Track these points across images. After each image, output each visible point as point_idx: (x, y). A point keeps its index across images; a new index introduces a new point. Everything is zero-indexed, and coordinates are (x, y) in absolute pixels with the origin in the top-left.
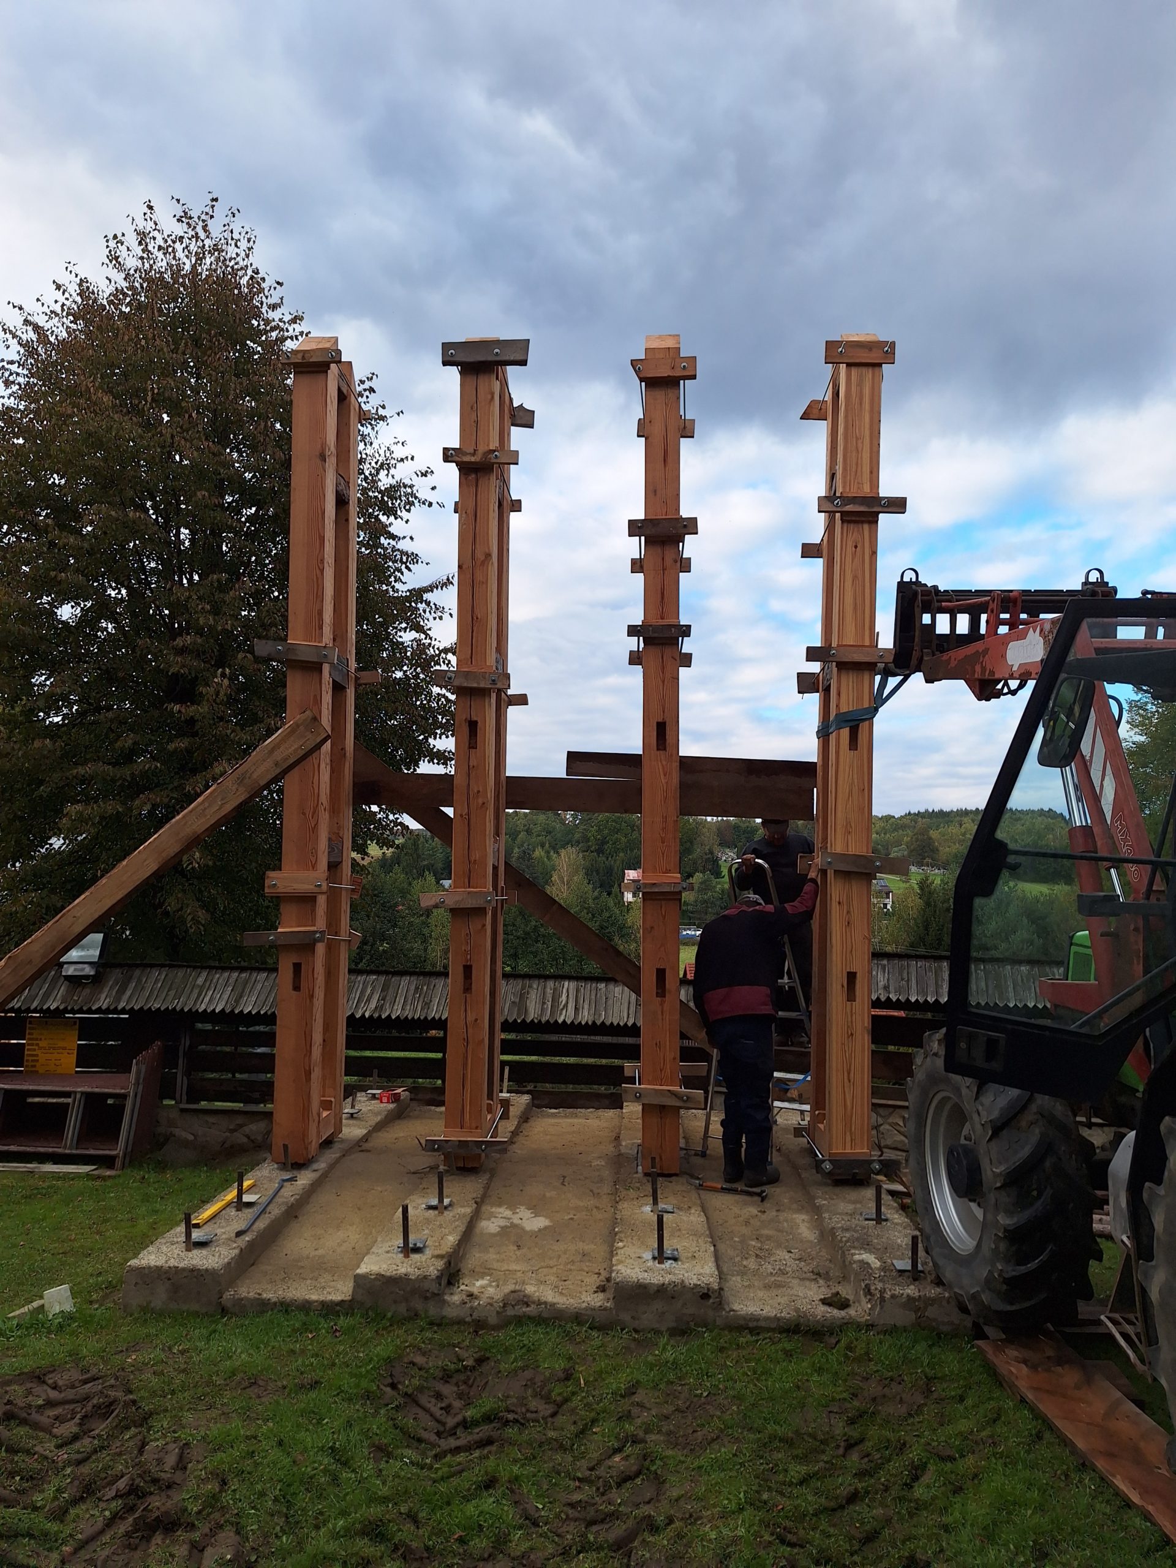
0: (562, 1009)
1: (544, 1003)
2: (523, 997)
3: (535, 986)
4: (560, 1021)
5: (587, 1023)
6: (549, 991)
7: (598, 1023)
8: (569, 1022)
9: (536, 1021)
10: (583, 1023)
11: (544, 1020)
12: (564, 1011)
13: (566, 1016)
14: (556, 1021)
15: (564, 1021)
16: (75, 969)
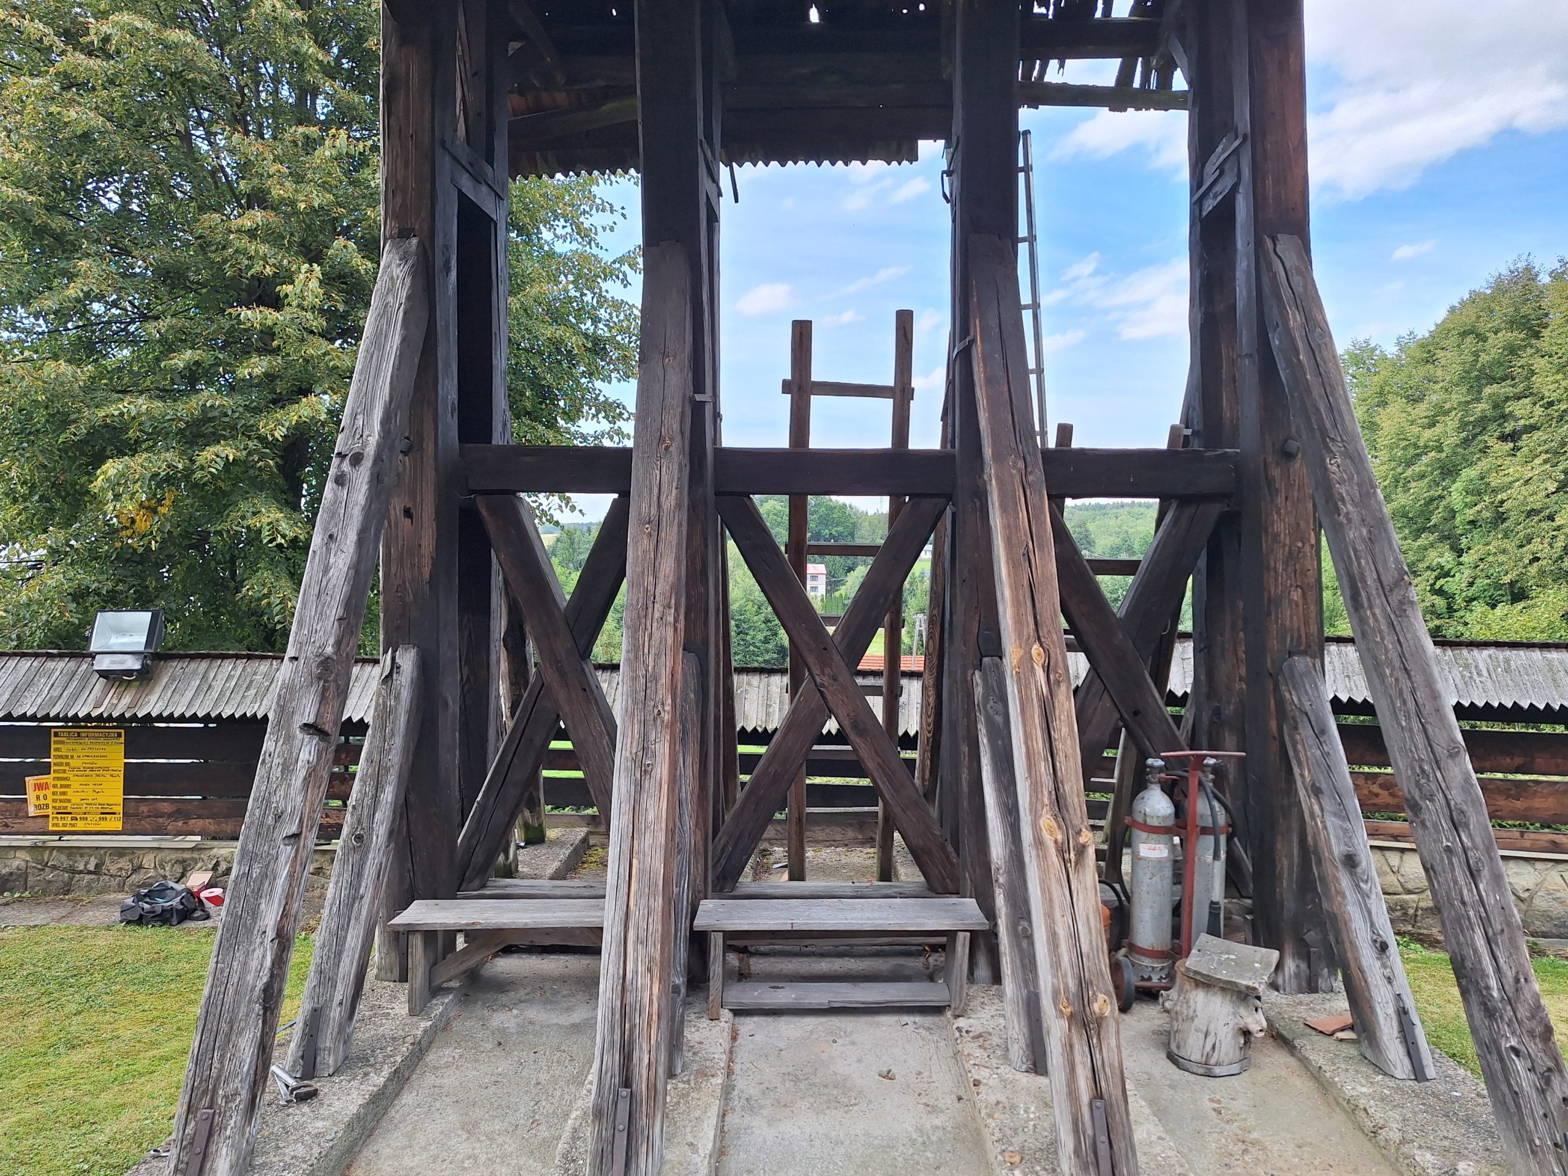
16: (112, 662)
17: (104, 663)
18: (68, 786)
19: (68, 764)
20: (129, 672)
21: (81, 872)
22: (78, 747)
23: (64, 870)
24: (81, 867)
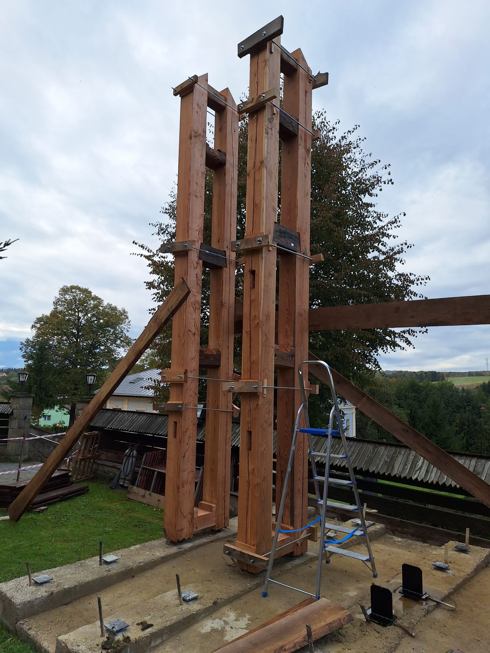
0: (418, 470)
1: (406, 465)
2: (393, 459)
3: (403, 453)
4: (414, 478)
5: (432, 482)
6: (411, 457)
7: (441, 483)
8: (419, 480)
9: (397, 476)
10: (429, 482)
11: (403, 476)
12: (418, 472)
13: (419, 475)
14: (411, 478)
15: (417, 478)
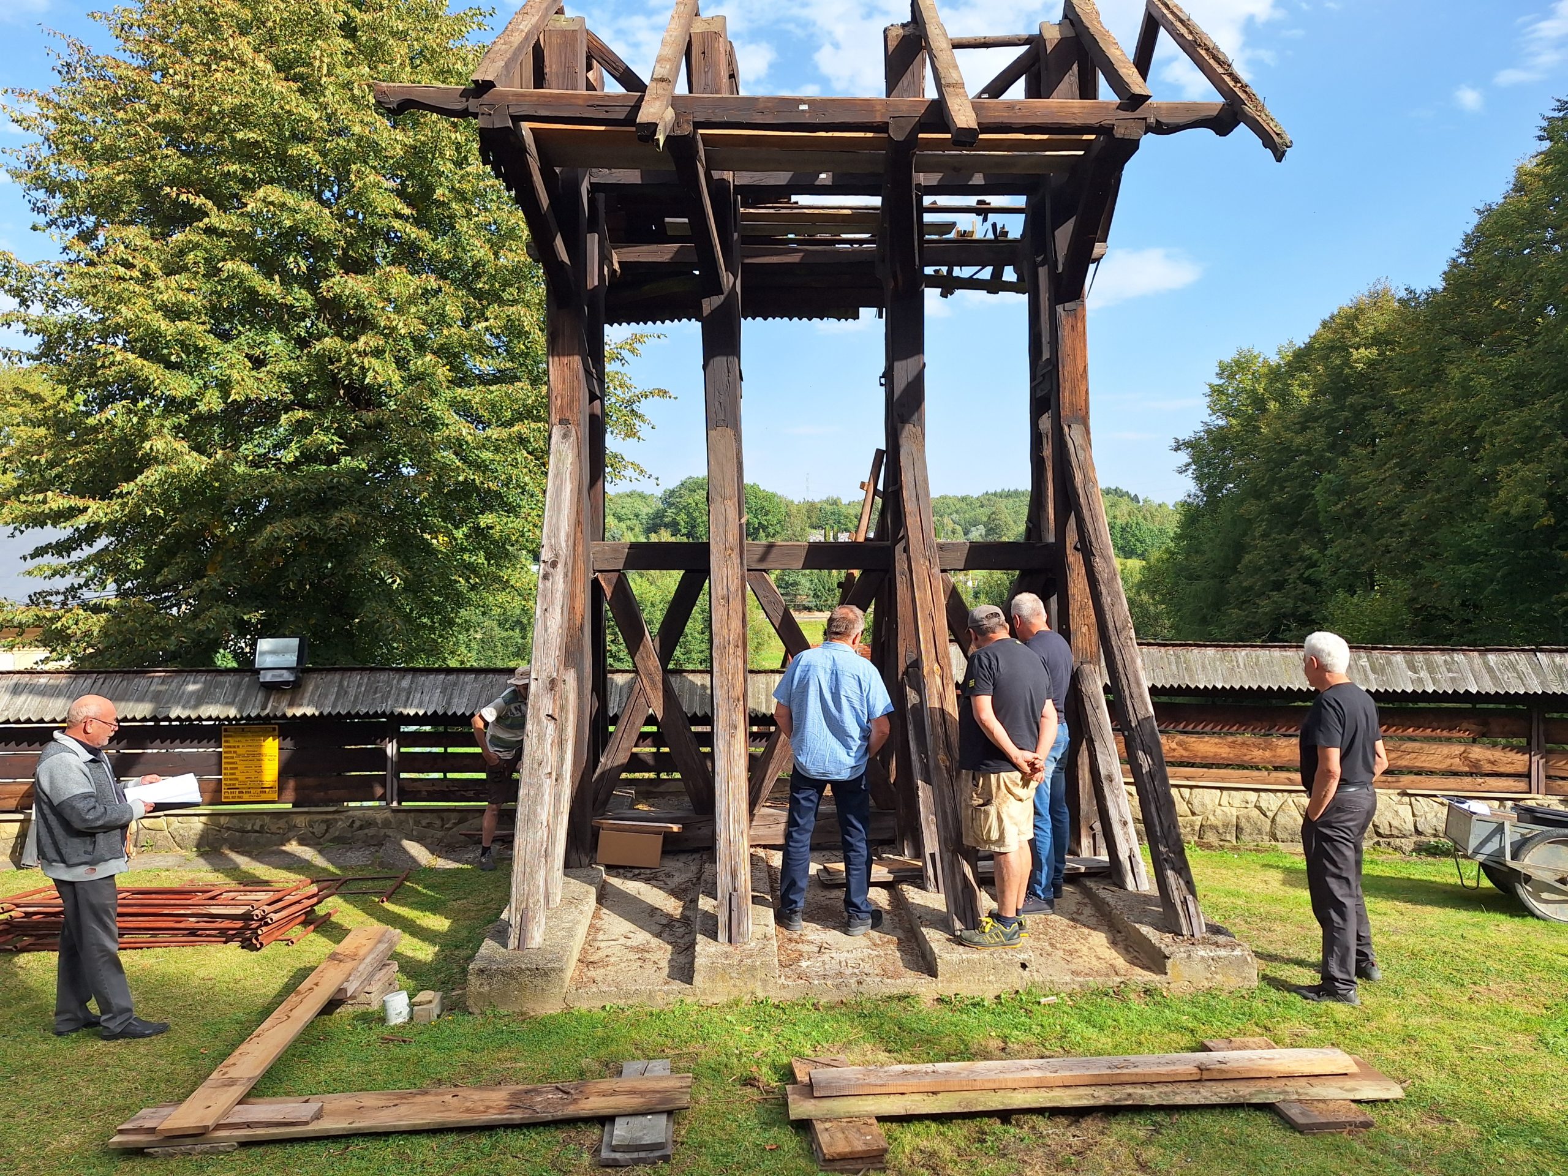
16: (273, 676)
17: (267, 677)
18: (236, 768)
19: (235, 752)
20: (287, 683)
21: (248, 832)
22: (243, 740)
23: (237, 830)
24: (249, 828)
